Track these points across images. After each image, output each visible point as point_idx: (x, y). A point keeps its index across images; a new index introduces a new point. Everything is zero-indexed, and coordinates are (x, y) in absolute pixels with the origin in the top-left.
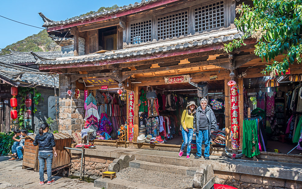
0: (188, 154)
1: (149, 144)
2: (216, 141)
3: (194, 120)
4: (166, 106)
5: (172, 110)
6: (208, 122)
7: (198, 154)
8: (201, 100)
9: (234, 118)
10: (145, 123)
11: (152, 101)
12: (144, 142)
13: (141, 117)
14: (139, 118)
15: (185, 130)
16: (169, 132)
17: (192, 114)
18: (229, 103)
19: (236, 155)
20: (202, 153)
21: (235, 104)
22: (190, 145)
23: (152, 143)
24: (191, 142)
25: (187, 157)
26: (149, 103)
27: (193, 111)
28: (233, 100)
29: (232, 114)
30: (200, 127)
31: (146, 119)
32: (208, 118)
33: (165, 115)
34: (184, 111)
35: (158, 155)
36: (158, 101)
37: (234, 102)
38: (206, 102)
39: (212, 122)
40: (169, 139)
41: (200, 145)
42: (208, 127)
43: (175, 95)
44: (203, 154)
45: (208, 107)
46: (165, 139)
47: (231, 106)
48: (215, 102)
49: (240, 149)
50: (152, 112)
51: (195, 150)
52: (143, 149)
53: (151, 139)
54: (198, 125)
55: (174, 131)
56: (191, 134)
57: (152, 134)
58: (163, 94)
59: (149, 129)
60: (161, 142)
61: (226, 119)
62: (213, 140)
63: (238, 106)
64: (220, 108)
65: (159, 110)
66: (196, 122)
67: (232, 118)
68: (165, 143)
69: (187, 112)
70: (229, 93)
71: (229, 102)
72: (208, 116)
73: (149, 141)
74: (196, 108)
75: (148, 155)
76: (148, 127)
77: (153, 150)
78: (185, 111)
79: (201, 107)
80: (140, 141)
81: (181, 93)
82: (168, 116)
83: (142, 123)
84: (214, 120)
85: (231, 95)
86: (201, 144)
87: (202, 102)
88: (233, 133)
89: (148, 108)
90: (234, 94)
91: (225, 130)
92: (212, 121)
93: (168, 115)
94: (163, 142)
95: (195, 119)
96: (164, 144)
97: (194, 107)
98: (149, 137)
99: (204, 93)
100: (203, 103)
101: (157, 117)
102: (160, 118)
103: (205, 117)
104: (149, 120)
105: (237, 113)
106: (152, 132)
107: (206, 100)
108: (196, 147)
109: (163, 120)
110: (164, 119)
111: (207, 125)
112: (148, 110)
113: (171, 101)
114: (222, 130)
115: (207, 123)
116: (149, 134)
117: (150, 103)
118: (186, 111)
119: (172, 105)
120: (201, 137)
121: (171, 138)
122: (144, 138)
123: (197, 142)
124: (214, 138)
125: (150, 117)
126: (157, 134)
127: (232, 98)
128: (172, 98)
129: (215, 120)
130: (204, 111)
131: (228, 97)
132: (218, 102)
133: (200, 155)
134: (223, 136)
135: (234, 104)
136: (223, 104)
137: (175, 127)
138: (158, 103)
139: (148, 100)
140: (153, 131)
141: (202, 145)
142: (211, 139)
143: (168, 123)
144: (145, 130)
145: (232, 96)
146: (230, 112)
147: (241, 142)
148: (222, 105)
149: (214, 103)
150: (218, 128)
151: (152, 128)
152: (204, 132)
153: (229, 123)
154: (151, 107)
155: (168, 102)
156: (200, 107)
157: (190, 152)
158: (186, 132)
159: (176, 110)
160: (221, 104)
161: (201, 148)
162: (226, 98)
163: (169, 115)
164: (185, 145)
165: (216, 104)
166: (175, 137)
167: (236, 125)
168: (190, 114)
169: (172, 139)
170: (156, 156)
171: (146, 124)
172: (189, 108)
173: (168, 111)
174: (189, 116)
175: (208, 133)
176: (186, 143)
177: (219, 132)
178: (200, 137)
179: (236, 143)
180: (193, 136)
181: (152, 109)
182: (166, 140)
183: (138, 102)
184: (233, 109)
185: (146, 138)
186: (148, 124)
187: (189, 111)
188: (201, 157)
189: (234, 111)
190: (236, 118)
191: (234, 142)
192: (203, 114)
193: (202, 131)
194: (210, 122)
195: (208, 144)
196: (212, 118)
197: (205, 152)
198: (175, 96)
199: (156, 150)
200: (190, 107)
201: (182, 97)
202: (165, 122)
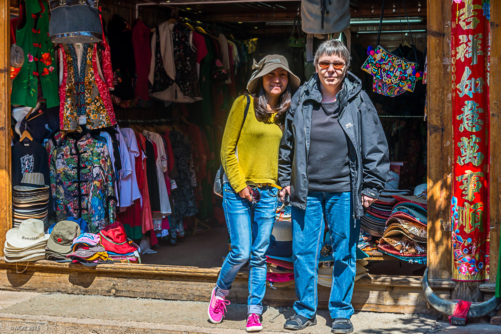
0: (254, 309)
1: (66, 265)
2: (384, 243)
3: (283, 146)
4: (151, 78)
5: (182, 98)
6: (351, 153)
7: (303, 306)
8: (320, 50)
9: (467, 134)
10: (43, 165)
11: (79, 52)
12: (40, 258)
13: (25, 135)
14: (16, 137)
15: (238, 196)
16: (166, 209)
17: (274, 115)
18: (445, 67)
19: (472, 305)
20: (319, 303)
21: (471, 68)
22: (263, 263)
23: (78, 260)
24: (267, 253)
25: (249, 325)
26: (66, 63)
27: (279, 99)
28: (462, 52)
29: (458, 118)
30: (311, 181)
31: (49, 143)
32: (351, 134)
33: (145, 126)
34: (238, 99)
35: (111, 317)
36: (112, 51)
37: (468, 61)
38: (341, 60)
39: (370, 157)
40: (164, 243)
41: (311, 264)
42: (347, 179)
43: (195, 25)
44: (323, 309)
45: (349, 85)
46: (145, 243)
47: (453, 78)
48: (382, 59)
49: (488, 277)
50: (79, 108)
51: (286, 289)
52: (34, 290)
53: (75, 241)
54: (302, 170)
55: (191, 203)
56: (268, 213)
57: (80, 216)
58: (135, 22)
59: (67, 194)
60: (124, 255)
61: (432, 140)
62: (373, 241)
63: (485, 78)
64: (406, 88)
65: (117, 100)
66: (291, 156)
67: (458, 136)
68: (145, 259)
69: (252, 105)
70: (444, 19)
71: (447, 61)
72: (349, 125)
73: (65, 249)
74: (292, 89)
75: (57, 319)
76: (61, 183)
77: (86, 293)
78: (240, 101)
79: (319, 83)
80: (22, 250)
81: (226, 18)
82: (164, 128)
83: (27, 161)
84: (376, 144)
85: (454, 26)
86: (316, 262)
87: (325, 58)
88: (461, 204)
89: (59, 87)
90: (468, 24)
91: (426, 192)
92: (368, 148)
93: (160, 124)
94: (136, 253)
95: (288, 142)
96: (141, 267)
97: (285, 83)
98: (64, 233)
99: (333, 16)
100: (326, 64)
101: (105, 135)
102: (120, 137)
103: (334, 129)
104: (66, 149)
105: (480, 110)
106: (80, 209)
107: (342, 48)
108: (292, 277)
109: (134, 147)
110: (143, 141)
111: (346, 170)
112: (60, 98)
113: (175, 52)
114: (411, 194)
115: (347, 159)
116: (68, 216)
117: (71, 64)
118: (245, 101)
119: (183, 76)
120: (318, 225)
121: (174, 236)
122: (42, 239)
123: (296, 251)
124: (373, 233)
125: (70, 135)
126: (107, 215)
127: (457, 43)
128: (179, 43)
129: (381, 147)
130: (333, 104)
131: (440, 35)
132: (397, 61)
133: (312, 310)
134: (417, 220)
135: (467, 72)
136: (420, 69)
137: (194, 182)
138: (108, 62)
139: (57, 48)
140: (84, 204)
141: (320, 265)
142: (362, 237)
143: (161, 165)
144: (44, 197)
145: (458, 31)
146: (448, 109)
147: (493, 245)
148: (414, 73)
149: (378, 66)
150: (395, 184)
151: (79, 188)
152: (333, 204)
153: (443, 159)
154: (77, 84)
155: (160, 61)
156: (312, 81)
157: (262, 296)
158: (246, 202)
159: (199, 99)
160: (409, 71)
161: (316, 281)
162: (432, 42)
163: (167, 124)
164: (238, 267)
165: (387, 67)
166: (196, 230)
167: (474, 168)
168: (263, 117)
169: (180, 240)
170: (99, 321)
171: (52, 168)
172: (259, 89)
173: (161, 103)
174: (261, 127)
175: (347, 208)
176: (245, 254)
177: (398, 201)
178: (312, 229)
179: (470, 253)
180: (276, 224)
181: (80, 94)
182: (153, 248)
183: (10, 57)
184: (461, 95)
185: (48, 236)
186: (60, 167)
187: (262, 100)
188: (313, 319)
189: (469, 104)
190: (476, 134)
191: (464, 247)
192: (328, 119)
193: (323, 197)
194: (359, 157)
195: (348, 258)
196: (367, 138)
197: (335, 295)
198: (197, 32)
199: (97, 293)
200: (266, 84)
201: (228, 38)
202: (144, 156)
